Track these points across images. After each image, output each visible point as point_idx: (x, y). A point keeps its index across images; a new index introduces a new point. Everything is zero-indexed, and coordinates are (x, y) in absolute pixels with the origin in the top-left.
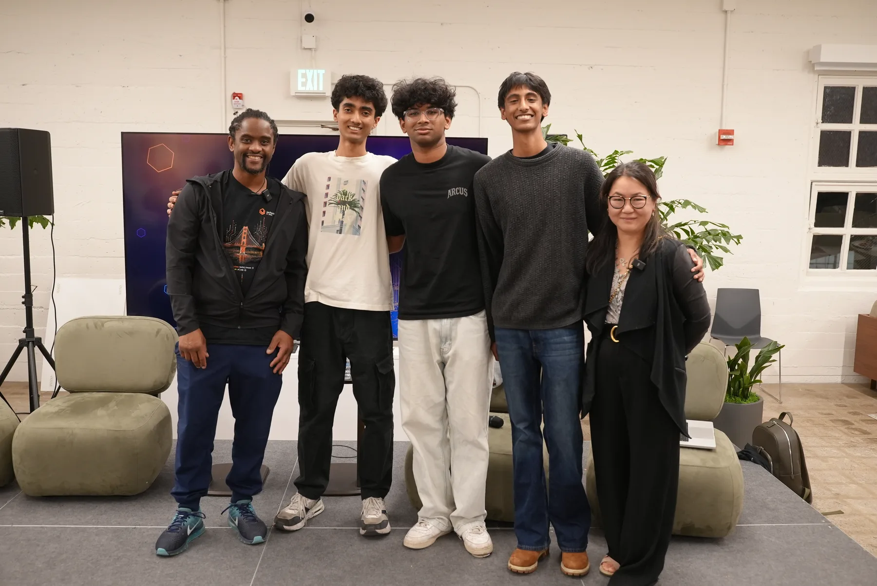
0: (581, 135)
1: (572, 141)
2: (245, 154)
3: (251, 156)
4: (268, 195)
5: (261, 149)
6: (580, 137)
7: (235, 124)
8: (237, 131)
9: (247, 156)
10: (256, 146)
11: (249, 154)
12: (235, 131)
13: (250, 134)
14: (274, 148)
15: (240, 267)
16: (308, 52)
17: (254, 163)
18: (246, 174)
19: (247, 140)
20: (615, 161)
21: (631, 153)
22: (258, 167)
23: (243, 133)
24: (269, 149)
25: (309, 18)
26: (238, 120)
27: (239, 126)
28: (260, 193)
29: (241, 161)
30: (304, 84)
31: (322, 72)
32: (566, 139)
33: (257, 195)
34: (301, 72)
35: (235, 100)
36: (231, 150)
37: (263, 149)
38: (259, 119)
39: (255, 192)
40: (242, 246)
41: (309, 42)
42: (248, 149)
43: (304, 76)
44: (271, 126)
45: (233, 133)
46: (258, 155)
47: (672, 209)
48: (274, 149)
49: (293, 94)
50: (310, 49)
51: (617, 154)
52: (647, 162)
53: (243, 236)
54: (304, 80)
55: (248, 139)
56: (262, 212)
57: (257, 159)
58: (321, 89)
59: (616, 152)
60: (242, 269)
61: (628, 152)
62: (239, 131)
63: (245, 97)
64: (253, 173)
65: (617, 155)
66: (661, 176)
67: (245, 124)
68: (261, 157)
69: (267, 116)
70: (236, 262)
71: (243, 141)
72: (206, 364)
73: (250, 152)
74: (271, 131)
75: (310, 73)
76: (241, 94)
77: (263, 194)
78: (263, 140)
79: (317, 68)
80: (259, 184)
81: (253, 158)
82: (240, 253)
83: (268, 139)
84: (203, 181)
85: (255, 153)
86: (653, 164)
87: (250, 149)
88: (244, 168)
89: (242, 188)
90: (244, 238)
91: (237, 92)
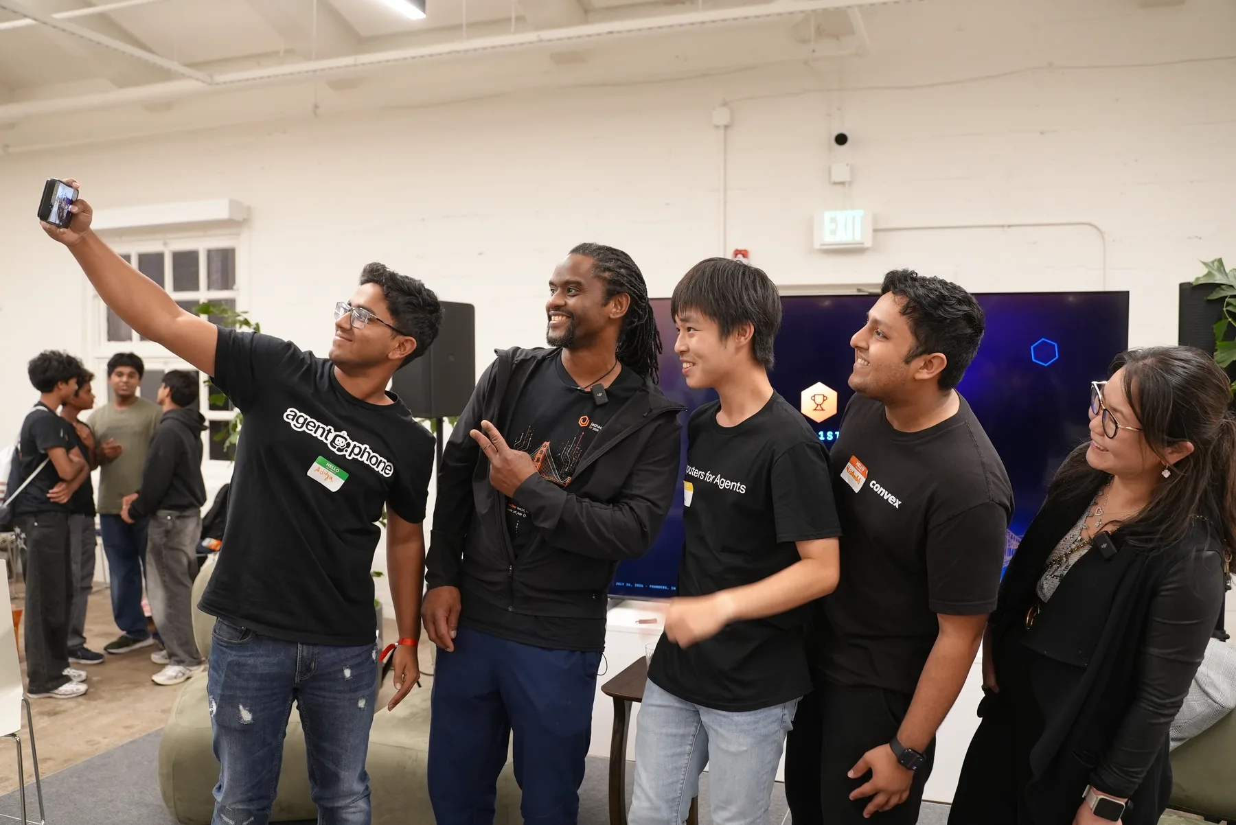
4: (599, 395)
5: (562, 303)
16: (840, 187)
17: (555, 327)
25: (841, 139)
30: (833, 232)
31: (859, 213)
34: (828, 215)
37: (565, 302)
41: (841, 173)
43: (833, 220)
46: (560, 312)
49: (817, 246)
50: (842, 183)
54: (833, 226)
56: (584, 421)
58: (858, 238)
63: (751, 255)
68: (566, 317)
75: (841, 215)
76: (746, 251)
78: (569, 288)
79: (853, 208)
91: (741, 248)
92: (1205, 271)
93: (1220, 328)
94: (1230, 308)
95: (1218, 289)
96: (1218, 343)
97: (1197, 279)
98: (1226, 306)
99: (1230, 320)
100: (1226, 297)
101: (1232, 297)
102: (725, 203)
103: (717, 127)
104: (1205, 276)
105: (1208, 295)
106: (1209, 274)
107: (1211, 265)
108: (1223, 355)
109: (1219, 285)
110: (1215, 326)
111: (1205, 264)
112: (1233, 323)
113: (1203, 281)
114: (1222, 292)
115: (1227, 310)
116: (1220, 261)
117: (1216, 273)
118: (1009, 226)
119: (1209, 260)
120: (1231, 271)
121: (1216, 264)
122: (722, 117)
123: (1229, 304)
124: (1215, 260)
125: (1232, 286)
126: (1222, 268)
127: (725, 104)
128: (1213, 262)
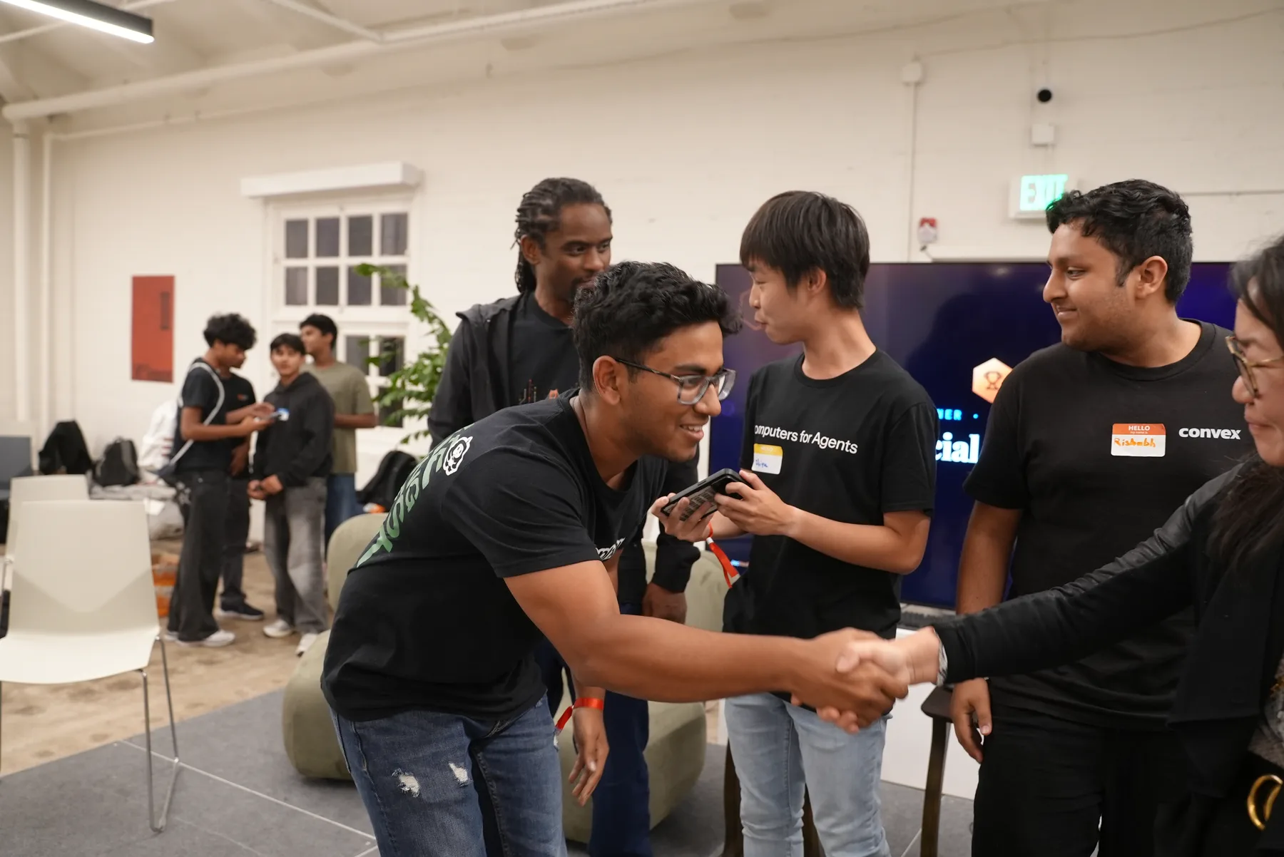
16: (1041, 150)
25: (1045, 96)
30: (1032, 200)
31: (1062, 178)
34: (1026, 180)
35: (922, 230)
41: (1043, 133)
43: (1032, 186)
49: (1012, 215)
50: (1044, 146)
54: (1031, 192)
63: (940, 224)
75: (1041, 181)
76: (934, 220)
79: (1054, 172)
91: (929, 215)
102: (913, 167)
103: (907, 84)
118: (1239, 194)
122: (912, 72)
127: (916, 58)
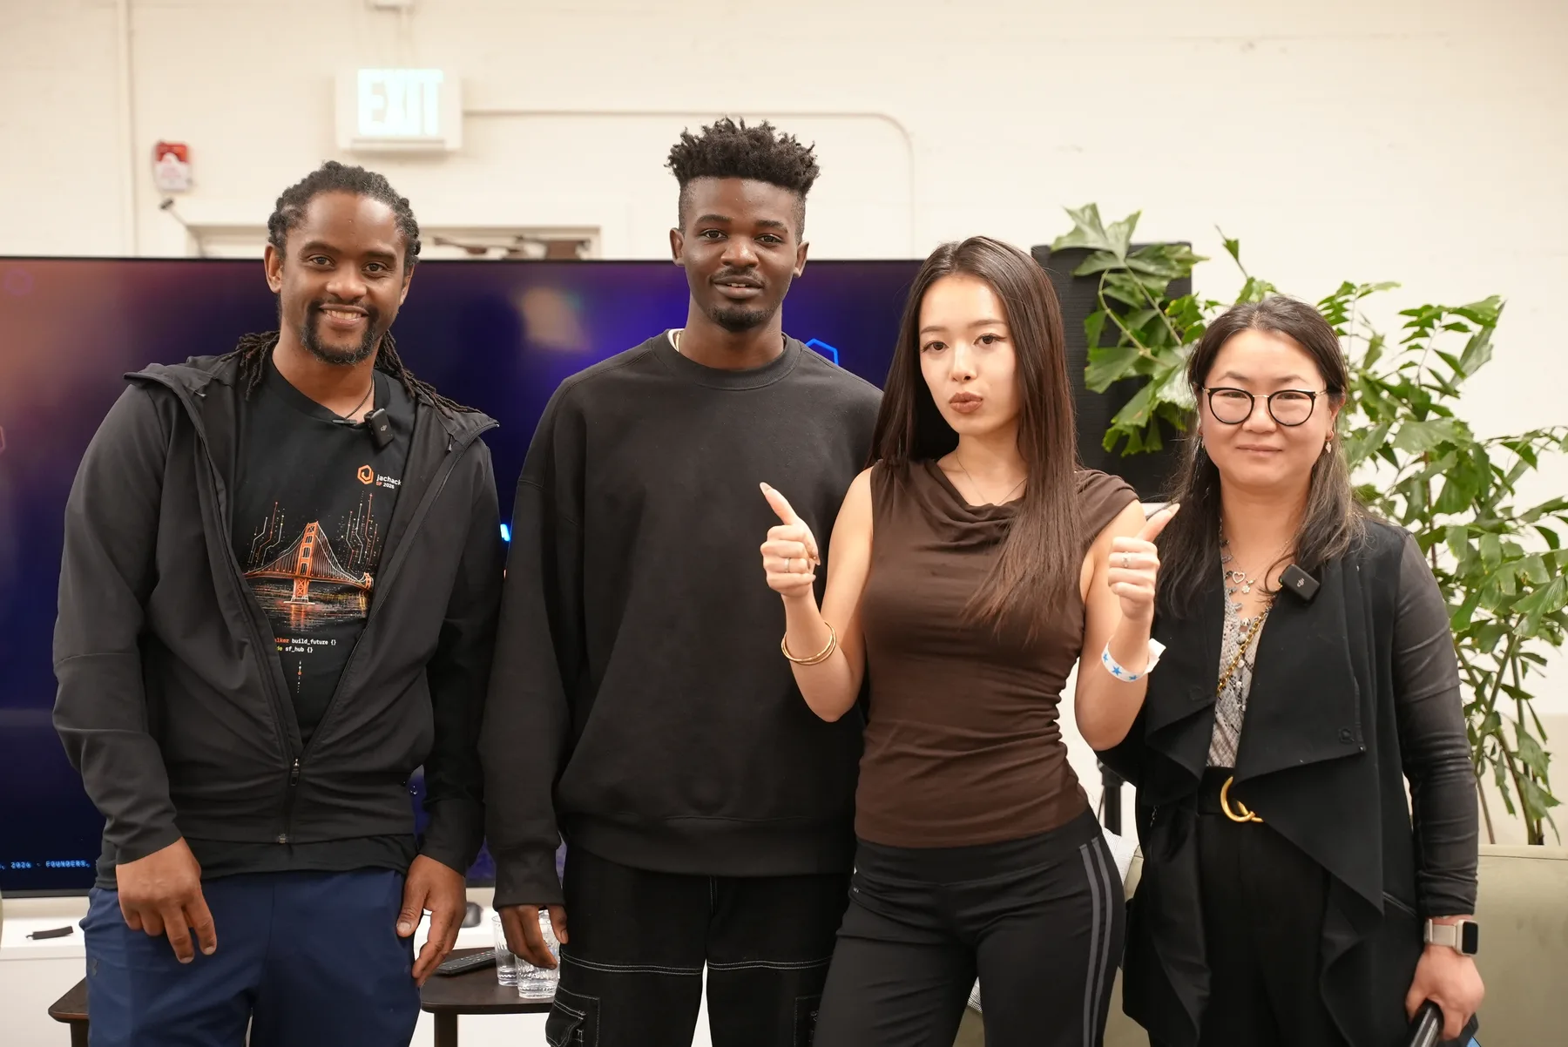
0: (1236, 242)
1: (1207, 259)
2: (315, 305)
3: (331, 310)
4: (384, 428)
5: (363, 290)
6: (1232, 247)
7: (288, 208)
8: (291, 232)
9: (322, 311)
10: (347, 281)
11: (325, 305)
12: (284, 231)
13: (332, 241)
14: (404, 285)
15: (294, 641)
17: (341, 330)
18: (316, 363)
19: (321, 261)
20: (1345, 314)
21: (1393, 289)
22: (352, 343)
23: (308, 240)
24: (391, 289)
26: (298, 196)
27: (299, 215)
28: (359, 418)
29: (303, 324)
31: (432, 77)
32: (1187, 257)
33: (350, 425)
36: (274, 288)
37: (370, 292)
38: (360, 196)
39: (344, 416)
40: (297, 577)
42: (323, 289)
44: (397, 218)
45: (279, 234)
46: (355, 307)
47: (1528, 457)
48: (406, 290)
51: (1349, 292)
52: (1444, 314)
53: (302, 549)
54: (379, 102)
55: (324, 257)
56: (367, 475)
57: (351, 319)
58: (433, 130)
59: (1348, 288)
60: (299, 646)
61: (1385, 286)
62: (297, 231)
63: (197, 155)
64: (337, 361)
65: (1350, 297)
66: (1489, 358)
67: (318, 209)
68: (363, 315)
69: (387, 186)
70: (280, 625)
71: (310, 264)
72: (214, 938)
73: (330, 297)
74: (398, 234)
75: (393, 78)
76: (183, 145)
77: (369, 423)
78: (373, 263)
79: (420, 65)
80: (354, 392)
81: (339, 315)
82: (294, 597)
83: (387, 261)
84: (178, 379)
85: (345, 301)
86: (1464, 320)
87: (330, 287)
88: (310, 343)
89: (304, 406)
90: (306, 553)
91: (171, 138)
92: (1068, 225)
93: (1093, 326)
94: (1109, 291)
95: (1090, 257)
96: (1091, 351)
97: (1059, 239)
98: (1103, 288)
99: (1108, 311)
100: (1102, 272)
101: (1114, 271)
104: (1071, 234)
105: (1075, 268)
106: (1077, 231)
107: (1080, 215)
108: (1100, 371)
109: (1091, 252)
110: (1086, 322)
111: (1070, 213)
112: (1113, 317)
113: (1067, 244)
114: (1097, 262)
115: (1105, 296)
116: (1094, 208)
117: (1087, 229)
119: (1076, 206)
120: (1111, 226)
121: (1088, 213)
123: (1107, 284)
124: (1087, 207)
125: (1111, 253)
126: (1097, 221)
128: (1083, 210)
